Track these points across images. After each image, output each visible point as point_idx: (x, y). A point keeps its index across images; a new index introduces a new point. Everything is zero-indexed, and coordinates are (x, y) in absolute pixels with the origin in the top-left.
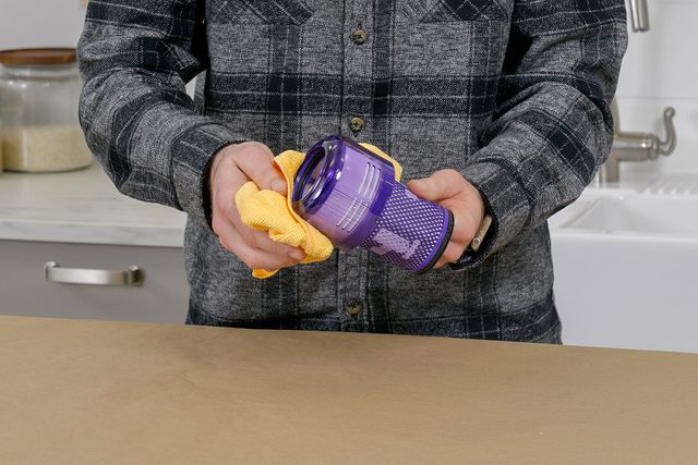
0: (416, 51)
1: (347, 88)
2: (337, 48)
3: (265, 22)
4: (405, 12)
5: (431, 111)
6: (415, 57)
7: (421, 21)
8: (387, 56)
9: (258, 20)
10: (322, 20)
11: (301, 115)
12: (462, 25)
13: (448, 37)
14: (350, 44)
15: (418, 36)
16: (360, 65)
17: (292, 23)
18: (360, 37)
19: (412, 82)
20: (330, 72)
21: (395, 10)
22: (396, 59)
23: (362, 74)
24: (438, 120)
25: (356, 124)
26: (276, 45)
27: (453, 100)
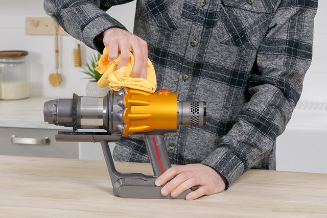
0: (216, 54)
1: (185, 62)
2: (185, 45)
3: (158, 26)
4: (215, 38)
5: (216, 79)
6: (215, 56)
7: (220, 43)
8: (203, 53)
9: (155, 24)
10: (181, 32)
11: (166, 67)
12: (235, 48)
13: (229, 51)
14: (189, 45)
15: (218, 48)
16: (192, 55)
17: (168, 30)
18: (194, 44)
19: (211, 66)
20: (180, 54)
21: (211, 36)
22: (207, 56)
23: (192, 58)
24: (218, 83)
25: (185, 77)
26: (160, 37)
27: (225, 77)
